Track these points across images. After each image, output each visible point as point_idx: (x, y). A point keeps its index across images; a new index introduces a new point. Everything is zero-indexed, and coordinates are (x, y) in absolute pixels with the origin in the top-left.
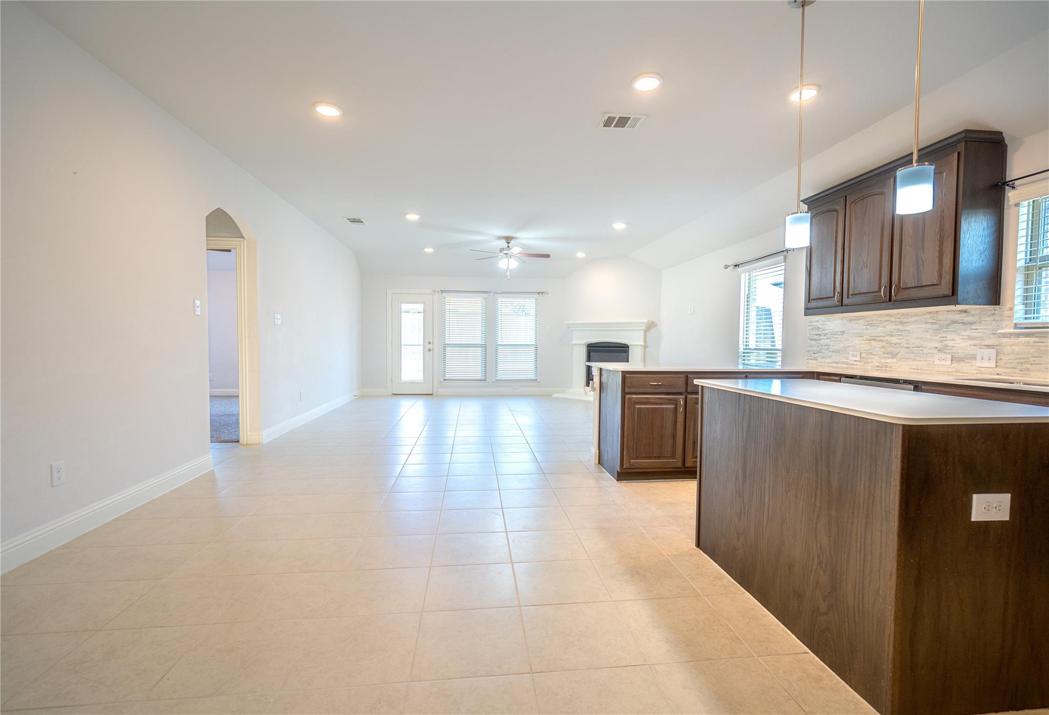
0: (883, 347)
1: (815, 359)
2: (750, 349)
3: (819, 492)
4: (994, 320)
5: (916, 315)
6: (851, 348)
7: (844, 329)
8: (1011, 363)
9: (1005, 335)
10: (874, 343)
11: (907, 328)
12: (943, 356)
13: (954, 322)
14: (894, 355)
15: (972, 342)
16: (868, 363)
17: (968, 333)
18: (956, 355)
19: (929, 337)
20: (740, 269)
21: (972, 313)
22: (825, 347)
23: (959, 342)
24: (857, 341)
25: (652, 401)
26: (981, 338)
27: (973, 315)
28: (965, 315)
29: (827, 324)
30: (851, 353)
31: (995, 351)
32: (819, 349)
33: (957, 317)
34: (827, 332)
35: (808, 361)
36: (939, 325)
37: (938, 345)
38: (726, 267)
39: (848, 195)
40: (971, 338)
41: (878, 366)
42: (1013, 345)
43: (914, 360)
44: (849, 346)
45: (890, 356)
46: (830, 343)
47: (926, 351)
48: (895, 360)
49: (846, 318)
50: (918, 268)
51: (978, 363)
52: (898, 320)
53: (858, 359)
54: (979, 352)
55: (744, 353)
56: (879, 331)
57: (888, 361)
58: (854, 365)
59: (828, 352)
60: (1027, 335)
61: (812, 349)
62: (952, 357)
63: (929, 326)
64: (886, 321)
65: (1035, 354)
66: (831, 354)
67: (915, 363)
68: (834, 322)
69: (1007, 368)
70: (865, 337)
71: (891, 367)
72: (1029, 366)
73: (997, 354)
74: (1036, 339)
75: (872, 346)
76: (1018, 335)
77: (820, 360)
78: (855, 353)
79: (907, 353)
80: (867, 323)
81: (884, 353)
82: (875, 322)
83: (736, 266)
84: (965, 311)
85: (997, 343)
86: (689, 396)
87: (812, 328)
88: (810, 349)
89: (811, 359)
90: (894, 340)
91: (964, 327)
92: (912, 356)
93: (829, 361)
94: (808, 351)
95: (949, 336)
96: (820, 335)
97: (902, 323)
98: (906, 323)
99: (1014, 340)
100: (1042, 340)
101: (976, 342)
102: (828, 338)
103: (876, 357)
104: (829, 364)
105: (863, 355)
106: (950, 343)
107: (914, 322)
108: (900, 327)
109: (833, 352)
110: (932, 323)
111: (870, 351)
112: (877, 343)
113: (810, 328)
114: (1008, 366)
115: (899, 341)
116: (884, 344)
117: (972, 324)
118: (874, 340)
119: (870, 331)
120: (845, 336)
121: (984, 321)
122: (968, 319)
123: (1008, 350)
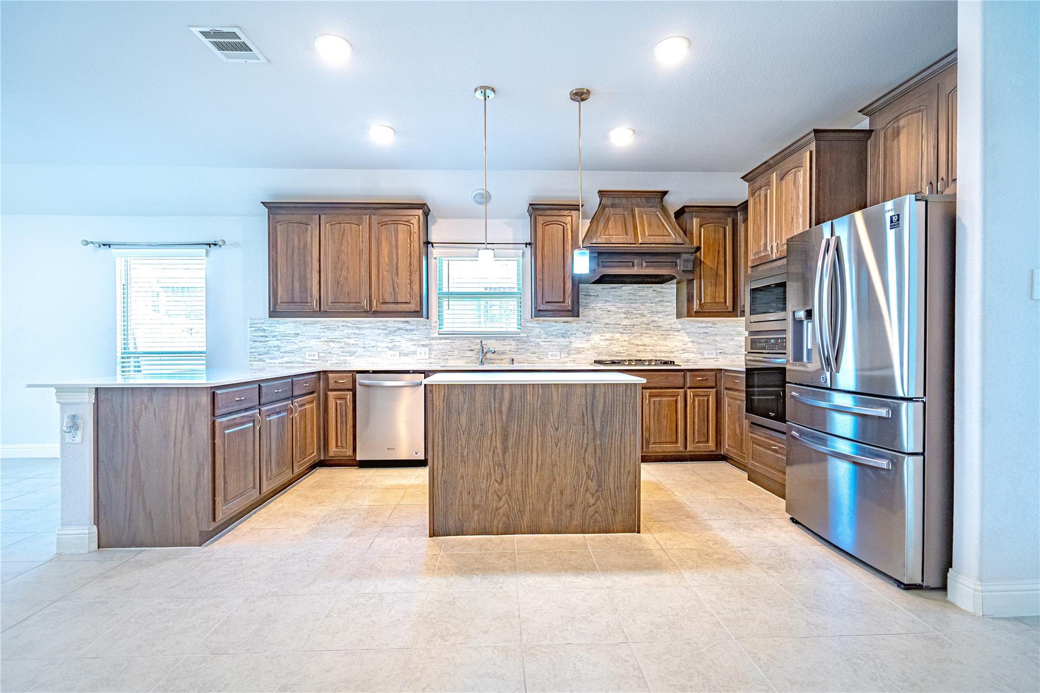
0: (341, 347)
1: (261, 360)
3: (586, 435)
4: (426, 328)
5: (370, 323)
6: (307, 349)
7: (298, 332)
8: (437, 356)
9: (433, 339)
10: (331, 344)
11: (363, 333)
12: (392, 353)
13: (400, 329)
15: (413, 343)
16: (327, 361)
17: (410, 336)
18: (402, 352)
19: (381, 339)
20: (113, 251)
21: (412, 323)
22: (274, 349)
23: (404, 342)
24: (313, 342)
26: (418, 340)
27: (412, 325)
28: (407, 324)
29: (275, 326)
30: (308, 353)
31: (428, 348)
32: (265, 351)
33: (401, 325)
34: (275, 333)
35: (250, 363)
36: (388, 331)
37: (390, 345)
38: (86, 243)
40: (412, 340)
41: (337, 363)
42: (438, 345)
43: (370, 356)
44: (305, 347)
45: (348, 354)
46: (282, 345)
47: (379, 349)
48: (353, 358)
49: (300, 322)
50: (394, 289)
51: (419, 356)
52: (354, 326)
53: (316, 358)
54: (419, 349)
55: (123, 358)
56: (336, 334)
57: (348, 358)
58: (311, 363)
59: (278, 353)
60: (445, 338)
61: (257, 350)
62: (400, 353)
63: (380, 331)
64: (343, 326)
65: (450, 350)
66: (282, 354)
67: (371, 359)
68: (287, 325)
69: (436, 359)
70: (322, 339)
71: (350, 363)
72: (447, 357)
73: (430, 350)
74: (451, 341)
75: (330, 347)
76: (441, 339)
77: (268, 361)
78: (313, 353)
79: (364, 351)
80: (324, 327)
81: (343, 352)
82: (332, 326)
83: (104, 245)
84: (407, 322)
85: (429, 343)
86: (263, 409)
87: (255, 330)
88: (253, 350)
89: (255, 361)
90: (352, 341)
91: (406, 332)
92: (369, 354)
93: (280, 361)
94: (251, 352)
95: (397, 339)
96: (266, 336)
97: (358, 328)
98: (362, 328)
99: (438, 342)
100: (453, 341)
101: (415, 343)
102: (277, 340)
103: (335, 356)
104: (280, 365)
105: (321, 355)
106: (397, 344)
107: (368, 328)
108: (357, 331)
109: (285, 352)
110: (383, 329)
111: (329, 351)
112: (336, 344)
113: (253, 329)
114: (436, 357)
115: (357, 342)
116: (342, 344)
117: (412, 330)
118: (332, 341)
119: (328, 333)
120: (299, 338)
121: (420, 329)
122: (409, 327)
123: (436, 347)
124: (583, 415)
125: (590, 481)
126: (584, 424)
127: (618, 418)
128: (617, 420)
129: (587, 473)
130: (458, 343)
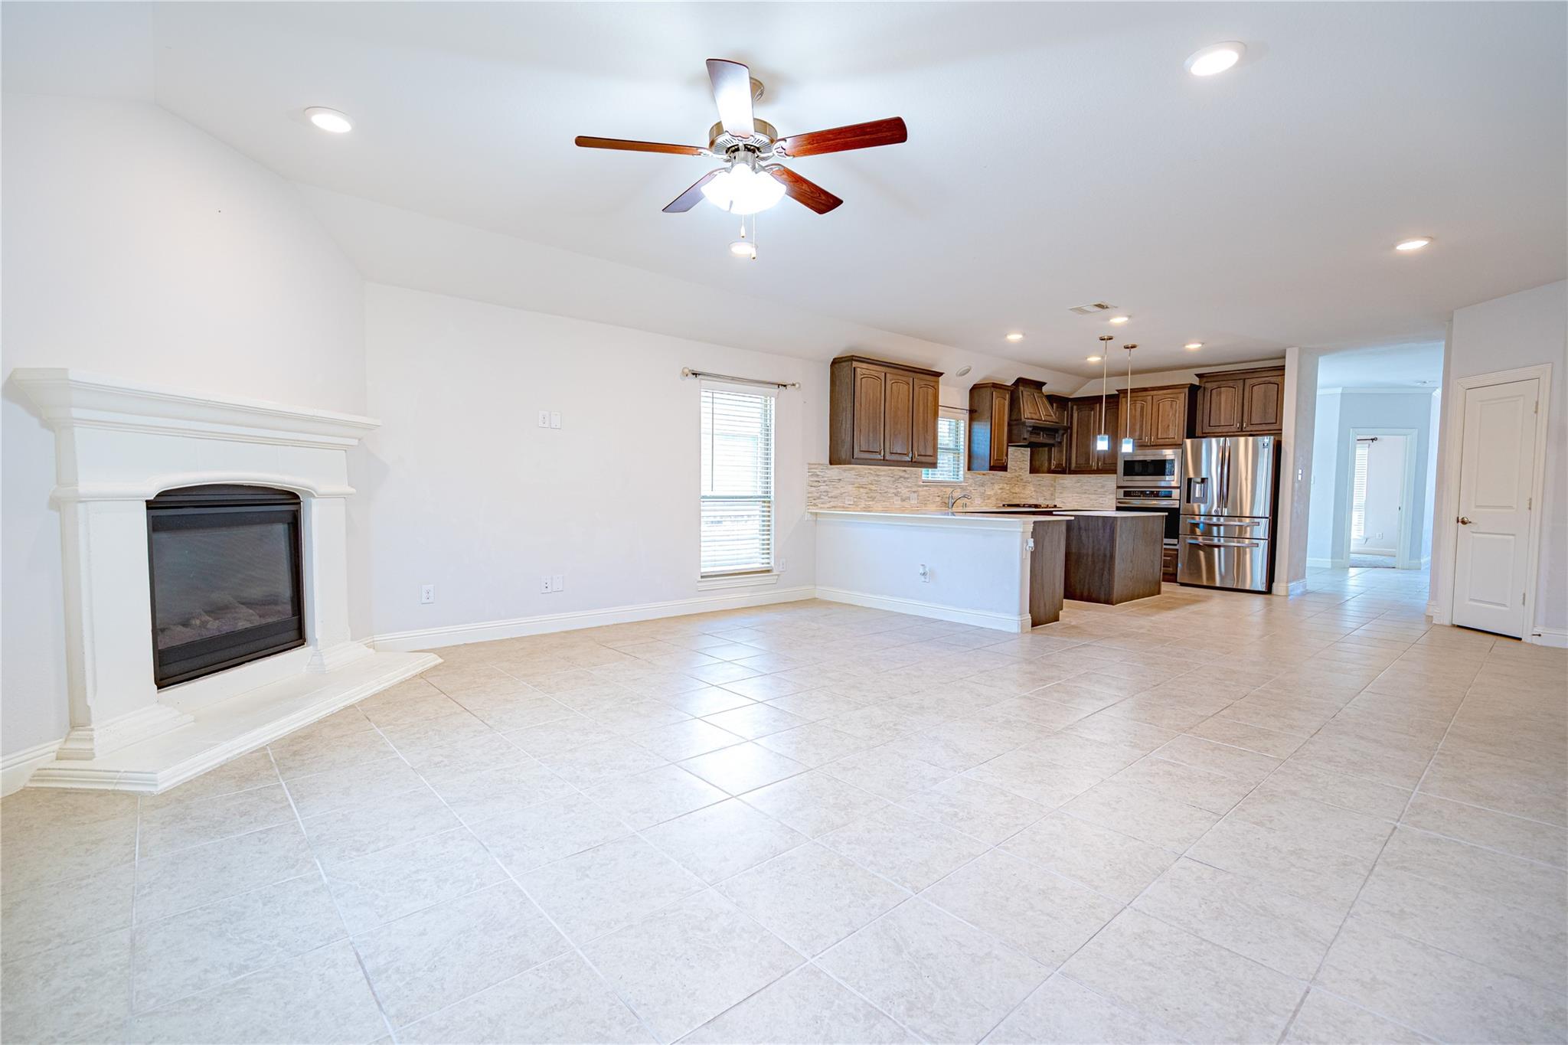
0: (867, 493)
1: (815, 505)
4: (916, 477)
6: (847, 494)
7: (841, 478)
8: (922, 501)
9: (920, 486)
10: (861, 490)
11: (880, 479)
12: (897, 498)
13: (901, 477)
14: (873, 498)
15: (908, 490)
16: (858, 505)
17: (906, 484)
18: (902, 497)
19: (890, 486)
20: (699, 381)
21: (908, 472)
22: (824, 494)
23: (903, 489)
24: (850, 488)
26: (911, 487)
27: (908, 474)
28: (905, 473)
29: (825, 472)
30: (847, 498)
31: (917, 494)
32: (818, 495)
33: (903, 474)
34: (826, 479)
36: (894, 479)
37: (895, 491)
40: (908, 487)
41: (864, 508)
42: (922, 491)
43: (884, 502)
44: (845, 493)
45: (871, 499)
46: (829, 490)
47: (890, 495)
48: (873, 502)
49: (842, 468)
50: (925, 443)
51: (912, 502)
52: (875, 473)
53: (852, 503)
54: (912, 495)
56: (864, 481)
57: (870, 503)
59: (827, 498)
60: (926, 486)
61: (813, 495)
63: (890, 479)
64: (868, 473)
65: (928, 496)
66: (830, 499)
68: (832, 471)
69: (920, 503)
70: (856, 485)
72: (927, 502)
73: (918, 496)
74: (928, 488)
75: (861, 492)
76: (924, 486)
77: (820, 505)
78: (850, 498)
80: (857, 474)
81: (868, 497)
82: (862, 473)
83: (695, 375)
84: (905, 471)
85: (917, 490)
87: (812, 475)
88: (810, 495)
89: (811, 505)
90: (873, 487)
91: (904, 480)
92: (883, 499)
93: (829, 506)
94: (809, 497)
95: (899, 485)
96: (819, 481)
97: (877, 475)
98: (880, 475)
99: (922, 489)
100: (930, 488)
102: (827, 485)
103: (864, 501)
105: (855, 500)
106: (899, 490)
107: (884, 475)
108: (876, 478)
109: (832, 497)
110: (892, 477)
111: (859, 496)
112: (864, 489)
113: (810, 474)
115: (876, 488)
116: (868, 490)
117: (908, 478)
118: (863, 487)
119: (860, 480)
120: (841, 483)
121: (913, 477)
122: (906, 476)
123: (921, 493)
130: (932, 489)
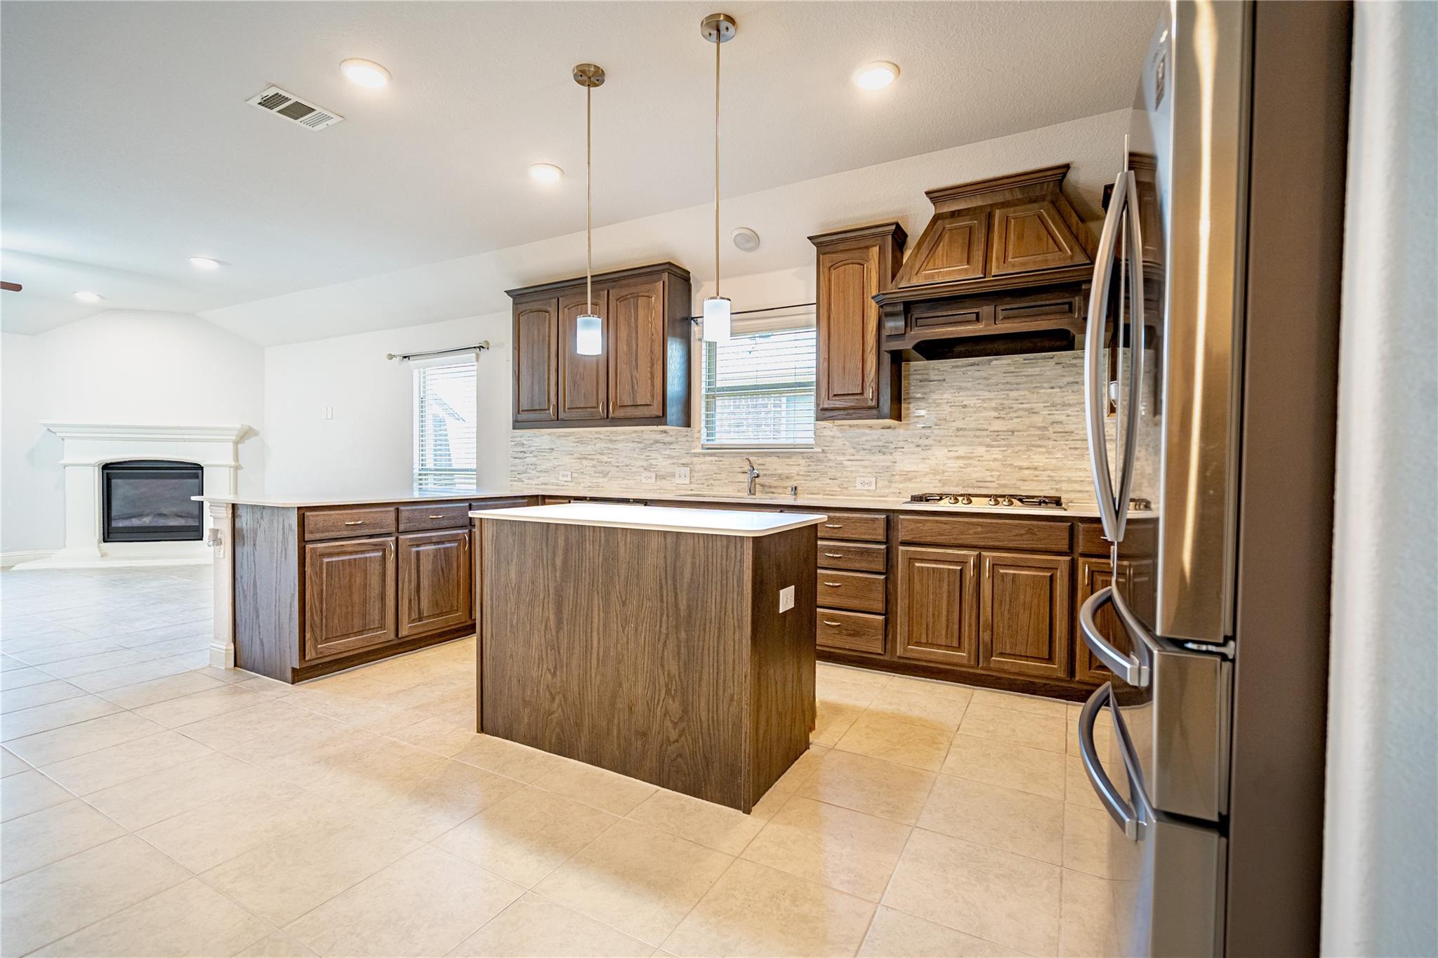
0: (594, 466)
1: (520, 480)
2: (427, 470)
4: (687, 441)
5: (624, 433)
6: (562, 467)
7: (553, 446)
8: (700, 479)
9: (696, 455)
10: (585, 462)
11: (616, 447)
12: (648, 474)
13: (657, 442)
14: (605, 474)
15: (671, 461)
16: (580, 483)
17: (668, 452)
18: (659, 473)
19: (636, 456)
20: (412, 363)
21: (671, 433)
22: (532, 467)
23: (661, 461)
24: (567, 460)
25: (350, 549)
26: (678, 457)
27: (671, 436)
28: (664, 435)
29: (532, 440)
30: (561, 473)
31: (689, 468)
32: (524, 468)
33: (659, 437)
34: (533, 449)
35: (511, 483)
36: (643, 445)
37: (645, 464)
38: (391, 357)
39: (561, 297)
40: (670, 457)
41: (590, 487)
42: (701, 464)
43: (624, 479)
44: (559, 466)
45: (601, 475)
46: (538, 462)
47: (634, 469)
48: (606, 480)
49: (555, 433)
50: (633, 387)
51: (677, 481)
52: (607, 438)
53: (569, 479)
54: (679, 470)
55: (420, 475)
56: (589, 449)
57: (600, 480)
58: (564, 486)
59: (535, 472)
60: (711, 455)
61: (517, 469)
62: (656, 474)
63: (635, 445)
64: (596, 438)
65: (717, 472)
66: (538, 474)
67: (625, 481)
68: (542, 438)
69: (698, 484)
70: (576, 455)
71: (602, 487)
72: (712, 482)
73: (691, 471)
74: (717, 458)
75: (583, 465)
76: (705, 455)
77: (526, 481)
78: (566, 473)
79: (617, 472)
80: (577, 440)
81: (595, 472)
82: (585, 439)
83: (405, 357)
84: (665, 432)
85: (690, 462)
86: (402, 537)
87: (516, 445)
88: (513, 468)
89: (515, 481)
90: (605, 458)
91: (664, 447)
92: (622, 475)
93: (536, 483)
94: (512, 471)
95: (654, 455)
96: (524, 452)
97: (611, 441)
98: (615, 441)
99: (701, 459)
100: (721, 459)
101: (675, 461)
102: (534, 456)
103: (588, 477)
104: (537, 486)
105: (574, 475)
106: (654, 462)
107: (623, 440)
108: (610, 445)
109: (541, 471)
110: (638, 442)
111: (581, 471)
112: (588, 461)
113: (513, 443)
114: (699, 482)
115: (609, 460)
116: (595, 462)
117: (671, 443)
118: (585, 458)
119: (581, 448)
120: (554, 454)
121: (680, 441)
122: (667, 439)
123: (698, 467)
124: (661, 584)
125: (671, 701)
126: (662, 601)
127: (714, 597)
128: (714, 601)
129: (667, 686)
130: (726, 461)
